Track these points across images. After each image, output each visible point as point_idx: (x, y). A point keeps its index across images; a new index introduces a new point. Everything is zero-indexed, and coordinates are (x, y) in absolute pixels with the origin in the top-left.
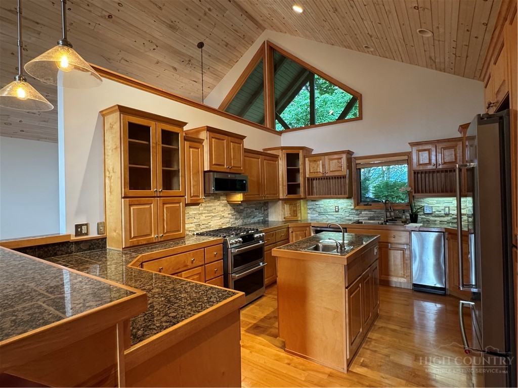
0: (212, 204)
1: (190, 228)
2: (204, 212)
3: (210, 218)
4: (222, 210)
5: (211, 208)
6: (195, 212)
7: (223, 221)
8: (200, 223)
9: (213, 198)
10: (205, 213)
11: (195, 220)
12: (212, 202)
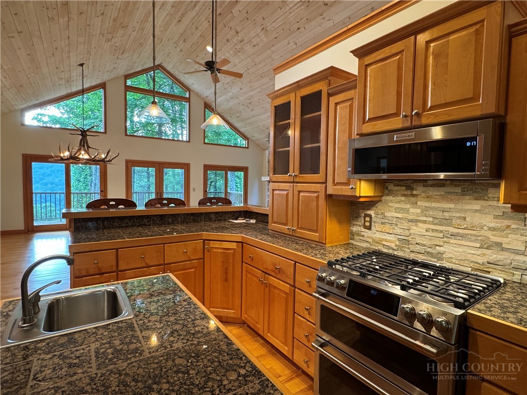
0: (452, 206)
1: (386, 240)
2: (421, 218)
3: (441, 235)
4: (491, 225)
5: (447, 215)
6: (400, 215)
7: (493, 255)
8: (409, 238)
9: (459, 190)
10: (425, 222)
11: (398, 231)
12: (451, 201)
